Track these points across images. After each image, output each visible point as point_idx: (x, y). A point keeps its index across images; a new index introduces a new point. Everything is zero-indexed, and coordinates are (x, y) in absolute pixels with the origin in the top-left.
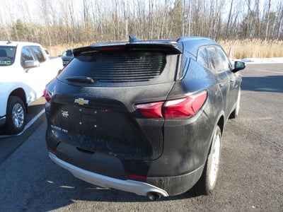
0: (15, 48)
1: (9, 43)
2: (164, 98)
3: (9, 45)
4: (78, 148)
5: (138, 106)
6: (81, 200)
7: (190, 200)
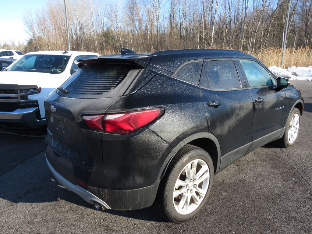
0: (68, 57)
1: (66, 52)
2: (104, 112)
3: (65, 55)
4: (54, 151)
5: (85, 117)
6: (65, 200)
7: (158, 224)
